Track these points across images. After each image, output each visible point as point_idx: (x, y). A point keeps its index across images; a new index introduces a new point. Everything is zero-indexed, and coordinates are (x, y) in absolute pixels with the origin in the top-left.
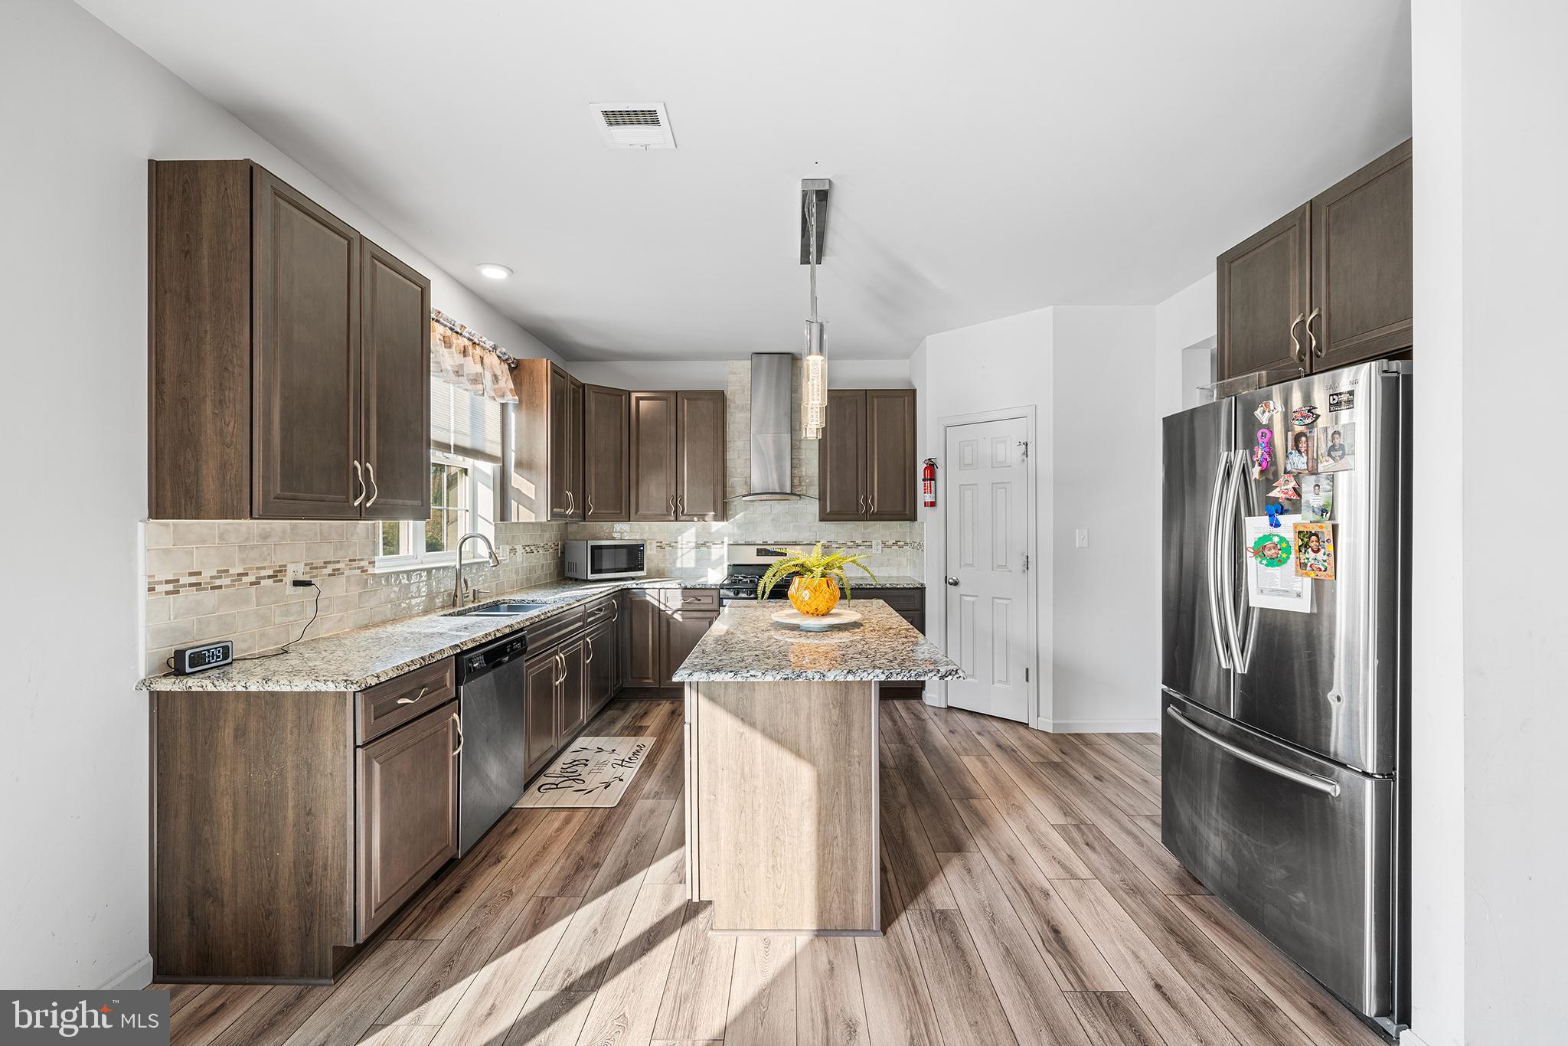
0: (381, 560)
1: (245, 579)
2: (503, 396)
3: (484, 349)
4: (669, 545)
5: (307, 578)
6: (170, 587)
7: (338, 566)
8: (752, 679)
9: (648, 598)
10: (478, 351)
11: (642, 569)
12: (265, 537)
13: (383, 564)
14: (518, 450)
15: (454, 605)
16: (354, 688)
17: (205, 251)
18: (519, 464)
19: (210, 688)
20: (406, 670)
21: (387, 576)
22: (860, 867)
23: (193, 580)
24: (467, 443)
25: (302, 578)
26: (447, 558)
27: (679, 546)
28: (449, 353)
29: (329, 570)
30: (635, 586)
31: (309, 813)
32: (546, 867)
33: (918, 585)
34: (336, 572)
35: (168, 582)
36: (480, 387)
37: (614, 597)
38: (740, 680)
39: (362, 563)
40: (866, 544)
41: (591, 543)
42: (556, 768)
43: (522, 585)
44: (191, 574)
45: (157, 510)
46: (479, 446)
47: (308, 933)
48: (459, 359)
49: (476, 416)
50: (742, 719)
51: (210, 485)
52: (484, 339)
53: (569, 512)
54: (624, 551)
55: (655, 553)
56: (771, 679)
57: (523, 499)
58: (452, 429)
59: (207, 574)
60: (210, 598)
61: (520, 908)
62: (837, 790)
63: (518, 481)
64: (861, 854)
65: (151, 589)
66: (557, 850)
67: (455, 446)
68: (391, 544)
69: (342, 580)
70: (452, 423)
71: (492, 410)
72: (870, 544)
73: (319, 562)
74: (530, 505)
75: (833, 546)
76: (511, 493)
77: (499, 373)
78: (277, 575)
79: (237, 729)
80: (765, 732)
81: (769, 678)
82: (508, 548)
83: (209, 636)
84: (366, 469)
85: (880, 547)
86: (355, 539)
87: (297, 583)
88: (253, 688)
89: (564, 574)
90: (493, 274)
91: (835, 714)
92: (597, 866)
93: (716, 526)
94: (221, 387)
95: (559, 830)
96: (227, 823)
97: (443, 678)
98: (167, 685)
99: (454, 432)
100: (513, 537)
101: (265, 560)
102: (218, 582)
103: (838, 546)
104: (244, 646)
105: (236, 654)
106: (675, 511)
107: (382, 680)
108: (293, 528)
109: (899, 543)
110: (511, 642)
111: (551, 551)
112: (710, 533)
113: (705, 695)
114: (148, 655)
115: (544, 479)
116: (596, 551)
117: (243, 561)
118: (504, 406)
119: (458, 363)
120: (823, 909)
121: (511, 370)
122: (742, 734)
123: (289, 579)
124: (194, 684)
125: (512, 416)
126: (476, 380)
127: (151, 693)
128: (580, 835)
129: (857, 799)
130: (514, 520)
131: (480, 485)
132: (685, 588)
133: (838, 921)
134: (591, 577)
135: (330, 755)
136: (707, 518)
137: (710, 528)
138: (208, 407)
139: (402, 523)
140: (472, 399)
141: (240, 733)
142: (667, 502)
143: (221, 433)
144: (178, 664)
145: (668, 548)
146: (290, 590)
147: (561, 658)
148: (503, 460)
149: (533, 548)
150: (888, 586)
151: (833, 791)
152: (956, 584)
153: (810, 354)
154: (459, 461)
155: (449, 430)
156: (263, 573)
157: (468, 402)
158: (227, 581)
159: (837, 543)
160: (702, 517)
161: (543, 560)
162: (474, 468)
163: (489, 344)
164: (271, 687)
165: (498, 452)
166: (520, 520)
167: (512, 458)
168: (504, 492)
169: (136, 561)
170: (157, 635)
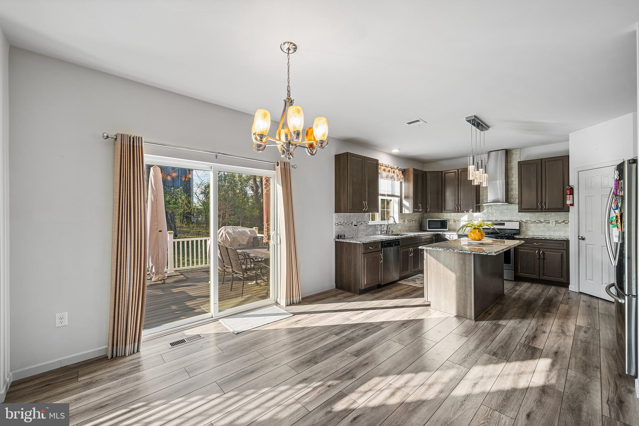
0: (371, 222)
1: (347, 224)
2: (400, 180)
3: (394, 169)
4: (458, 221)
5: (356, 224)
6: (337, 224)
7: (362, 222)
8: (436, 249)
9: (446, 237)
10: (393, 170)
11: (447, 228)
12: (350, 216)
13: (371, 223)
14: (405, 193)
15: (386, 234)
16: (362, 243)
17: (342, 168)
18: (405, 197)
19: (342, 241)
20: (371, 242)
21: (371, 225)
22: (469, 301)
23: (340, 223)
24: (390, 193)
25: (355, 224)
26: (386, 222)
27: (461, 221)
28: (385, 173)
29: (360, 223)
30: (442, 233)
31: (355, 264)
32: (400, 292)
33: (565, 239)
34: (362, 224)
36: (393, 179)
37: (433, 236)
38: (433, 249)
39: (366, 222)
40: (546, 222)
41: (428, 219)
42: (411, 278)
43: (407, 231)
45: (336, 212)
46: (393, 194)
47: (355, 285)
48: (387, 173)
49: (393, 186)
50: (438, 260)
51: (342, 208)
52: (394, 166)
53: (420, 210)
54: (440, 222)
55: (453, 223)
56: (441, 250)
57: (406, 207)
58: (386, 191)
59: (342, 222)
60: (342, 226)
61: (392, 295)
62: (462, 281)
63: (405, 202)
64: (469, 299)
65: (335, 225)
66: (404, 290)
67: (387, 195)
68: (373, 219)
70: (386, 189)
71: (397, 184)
72: (548, 222)
73: (359, 221)
74: (408, 209)
75: (529, 222)
76: (403, 206)
77: (398, 174)
78: (352, 224)
79: (346, 248)
80: (444, 265)
81: (440, 250)
82: (402, 220)
83: (342, 233)
84: (365, 203)
85: (554, 223)
86: (365, 217)
87: (355, 225)
88: (348, 242)
89: (421, 228)
90: (395, 151)
91: (461, 262)
92: (411, 295)
93: (476, 214)
94: (344, 191)
95: (406, 288)
96: (345, 264)
97: (379, 246)
98: (337, 240)
99: (387, 191)
100: (404, 217)
101: (350, 220)
102: (343, 224)
103: (531, 222)
104: (347, 236)
106: (458, 209)
107: (366, 243)
108: (354, 215)
109: (565, 222)
110: (395, 242)
111: (417, 222)
112: (473, 217)
113: (428, 253)
114: (335, 235)
115: (411, 201)
116: (430, 222)
117: (347, 221)
118: (401, 182)
119: (387, 174)
120: (458, 311)
121: (402, 172)
122: (437, 264)
123: (353, 225)
124: (341, 240)
125: (403, 184)
126: (392, 177)
127: (335, 241)
128: (410, 290)
129: (468, 285)
130: (404, 213)
131: (395, 204)
132: (459, 235)
133: (462, 315)
134: (428, 230)
135: (358, 254)
136: (469, 212)
137: (473, 215)
138: (342, 194)
139: (375, 213)
140: (392, 182)
141: (346, 249)
142: (455, 206)
143: (344, 199)
144: (338, 237)
145: (457, 222)
146: (354, 226)
147: (411, 249)
148: (401, 197)
149: (411, 220)
150: (548, 238)
151: (461, 281)
152: (583, 239)
153: (470, 165)
154: (389, 198)
155: (385, 191)
156: (350, 223)
157: (390, 183)
158: (345, 224)
159: (531, 221)
160: (468, 211)
161: (414, 224)
162: (394, 199)
163: (396, 167)
164: (350, 242)
165: (399, 195)
166: (405, 213)
167: (403, 196)
168: (401, 205)
169: (333, 220)
170: (336, 232)
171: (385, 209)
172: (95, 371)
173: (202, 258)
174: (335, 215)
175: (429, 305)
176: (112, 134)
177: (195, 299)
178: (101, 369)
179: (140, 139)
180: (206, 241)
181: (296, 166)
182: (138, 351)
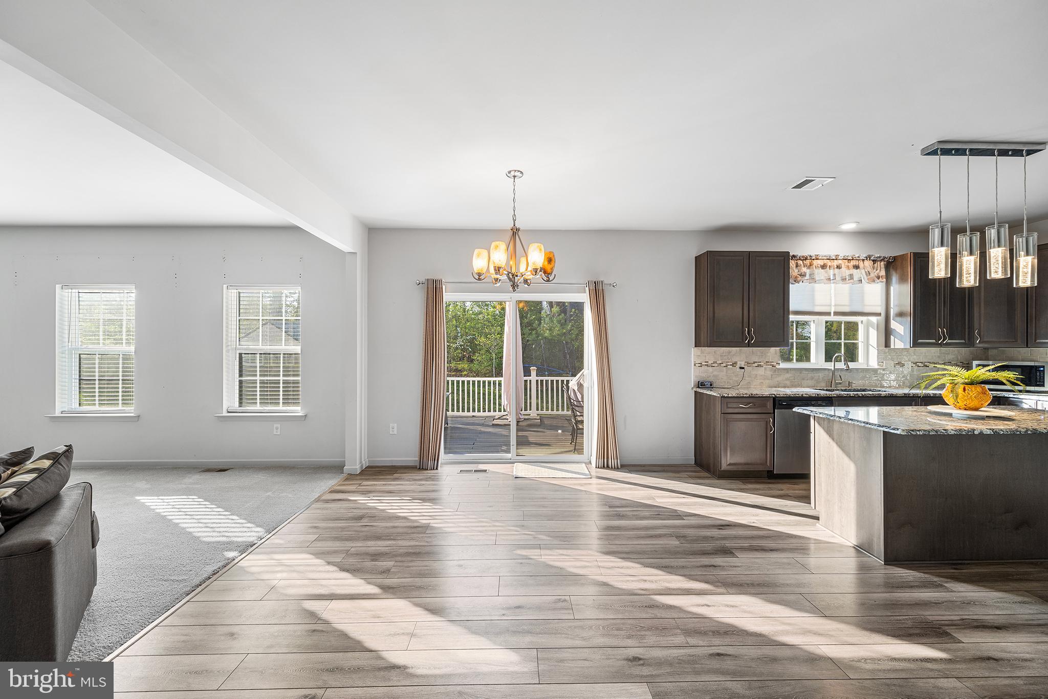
0: (786, 363)
1: (722, 365)
2: (874, 281)
3: (858, 260)
6: (700, 365)
7: (760, 364)
10: (852, 263)
12: (730, 352)
13: (786, 365)
14: (896, 306)
16: (721, 396)
17: (702, 277)
18: (896, 315)
19: (708, 393)
20: (741, 396)
21: (787, 369)
23: (706, 364)
24: (846, 309)
29: (756, 364)
31: (714, 430)
34: (759, 366)
35: (699, 364)
36: (855, 281)
39: (772, 364)
44: (705, 362)
45: (697, 345)
46: (862, 310)
47: (714, 463)
49: (857, 294)
51: (702, 339)
52: (857, 255)
57: (898, 335)
58: (833, 304)
59: (710, 362)
60: (710, 369)
63: (894, 325)
65: (695, 365)
67: (833, 312)
69: (763, 369)
70: (832, 301)
73: (751, 362)
74: (901, 339)
76: (891, 332)
77: (870, 270)
78: (734, 364)
82: (892, 362)
83: (710, 379)
87: (741, 368)
90: (850, 226)
97: (766, 404)
98: (698, 391)
99: (835, 305)
101: (729, 359)
102: (713, 365)
105: (714, 385)
107: (730, 396)
108: (740, 350)
113: (817, 422)
114: (694, 382)
115: (908, 321)
117: (722, 360)
119: (831, 274)
121: (885, 264)
123: (738, 366)
124: (706, 391)
126: (852, 278)
127: (695, 392)
130: (892, 347)
131: (871, 329)
133: (866, 547)
135: (717, 414)
140: (850, 287)
144: (701, 385)
146: (738, 370)
148: (887, 315)
154: (845, 318)
155: (829, 305)
156: (728, 364)
157: (847, 289)
158: (717, 365)
162: (864, 321)
163: (863, 256)
165: (881, 309)
166: (896, 347)
167: (892, 313)
168: (887, 333)
169: (691, 357)
170: (696, 376)
171: (841, 340)
172: (405, 473)
173: (547, 402)
174: (695, 351)
175: (817, 518)
176: (423, 279)
177: (529, 445)
178: (408, 473)
179: (441, 281)
180: (568, 381)
181: (615, 284)
182: (437, 469)
